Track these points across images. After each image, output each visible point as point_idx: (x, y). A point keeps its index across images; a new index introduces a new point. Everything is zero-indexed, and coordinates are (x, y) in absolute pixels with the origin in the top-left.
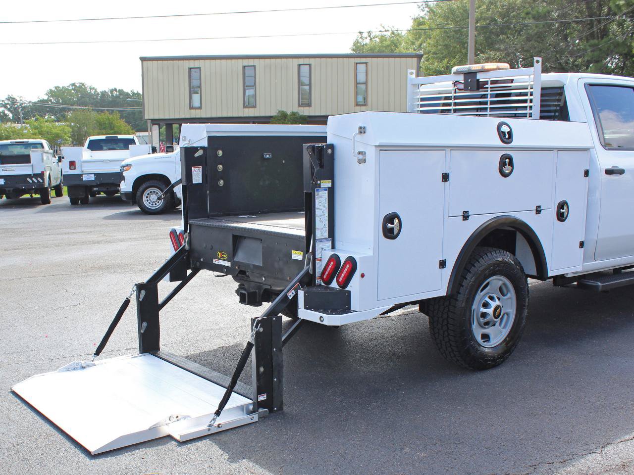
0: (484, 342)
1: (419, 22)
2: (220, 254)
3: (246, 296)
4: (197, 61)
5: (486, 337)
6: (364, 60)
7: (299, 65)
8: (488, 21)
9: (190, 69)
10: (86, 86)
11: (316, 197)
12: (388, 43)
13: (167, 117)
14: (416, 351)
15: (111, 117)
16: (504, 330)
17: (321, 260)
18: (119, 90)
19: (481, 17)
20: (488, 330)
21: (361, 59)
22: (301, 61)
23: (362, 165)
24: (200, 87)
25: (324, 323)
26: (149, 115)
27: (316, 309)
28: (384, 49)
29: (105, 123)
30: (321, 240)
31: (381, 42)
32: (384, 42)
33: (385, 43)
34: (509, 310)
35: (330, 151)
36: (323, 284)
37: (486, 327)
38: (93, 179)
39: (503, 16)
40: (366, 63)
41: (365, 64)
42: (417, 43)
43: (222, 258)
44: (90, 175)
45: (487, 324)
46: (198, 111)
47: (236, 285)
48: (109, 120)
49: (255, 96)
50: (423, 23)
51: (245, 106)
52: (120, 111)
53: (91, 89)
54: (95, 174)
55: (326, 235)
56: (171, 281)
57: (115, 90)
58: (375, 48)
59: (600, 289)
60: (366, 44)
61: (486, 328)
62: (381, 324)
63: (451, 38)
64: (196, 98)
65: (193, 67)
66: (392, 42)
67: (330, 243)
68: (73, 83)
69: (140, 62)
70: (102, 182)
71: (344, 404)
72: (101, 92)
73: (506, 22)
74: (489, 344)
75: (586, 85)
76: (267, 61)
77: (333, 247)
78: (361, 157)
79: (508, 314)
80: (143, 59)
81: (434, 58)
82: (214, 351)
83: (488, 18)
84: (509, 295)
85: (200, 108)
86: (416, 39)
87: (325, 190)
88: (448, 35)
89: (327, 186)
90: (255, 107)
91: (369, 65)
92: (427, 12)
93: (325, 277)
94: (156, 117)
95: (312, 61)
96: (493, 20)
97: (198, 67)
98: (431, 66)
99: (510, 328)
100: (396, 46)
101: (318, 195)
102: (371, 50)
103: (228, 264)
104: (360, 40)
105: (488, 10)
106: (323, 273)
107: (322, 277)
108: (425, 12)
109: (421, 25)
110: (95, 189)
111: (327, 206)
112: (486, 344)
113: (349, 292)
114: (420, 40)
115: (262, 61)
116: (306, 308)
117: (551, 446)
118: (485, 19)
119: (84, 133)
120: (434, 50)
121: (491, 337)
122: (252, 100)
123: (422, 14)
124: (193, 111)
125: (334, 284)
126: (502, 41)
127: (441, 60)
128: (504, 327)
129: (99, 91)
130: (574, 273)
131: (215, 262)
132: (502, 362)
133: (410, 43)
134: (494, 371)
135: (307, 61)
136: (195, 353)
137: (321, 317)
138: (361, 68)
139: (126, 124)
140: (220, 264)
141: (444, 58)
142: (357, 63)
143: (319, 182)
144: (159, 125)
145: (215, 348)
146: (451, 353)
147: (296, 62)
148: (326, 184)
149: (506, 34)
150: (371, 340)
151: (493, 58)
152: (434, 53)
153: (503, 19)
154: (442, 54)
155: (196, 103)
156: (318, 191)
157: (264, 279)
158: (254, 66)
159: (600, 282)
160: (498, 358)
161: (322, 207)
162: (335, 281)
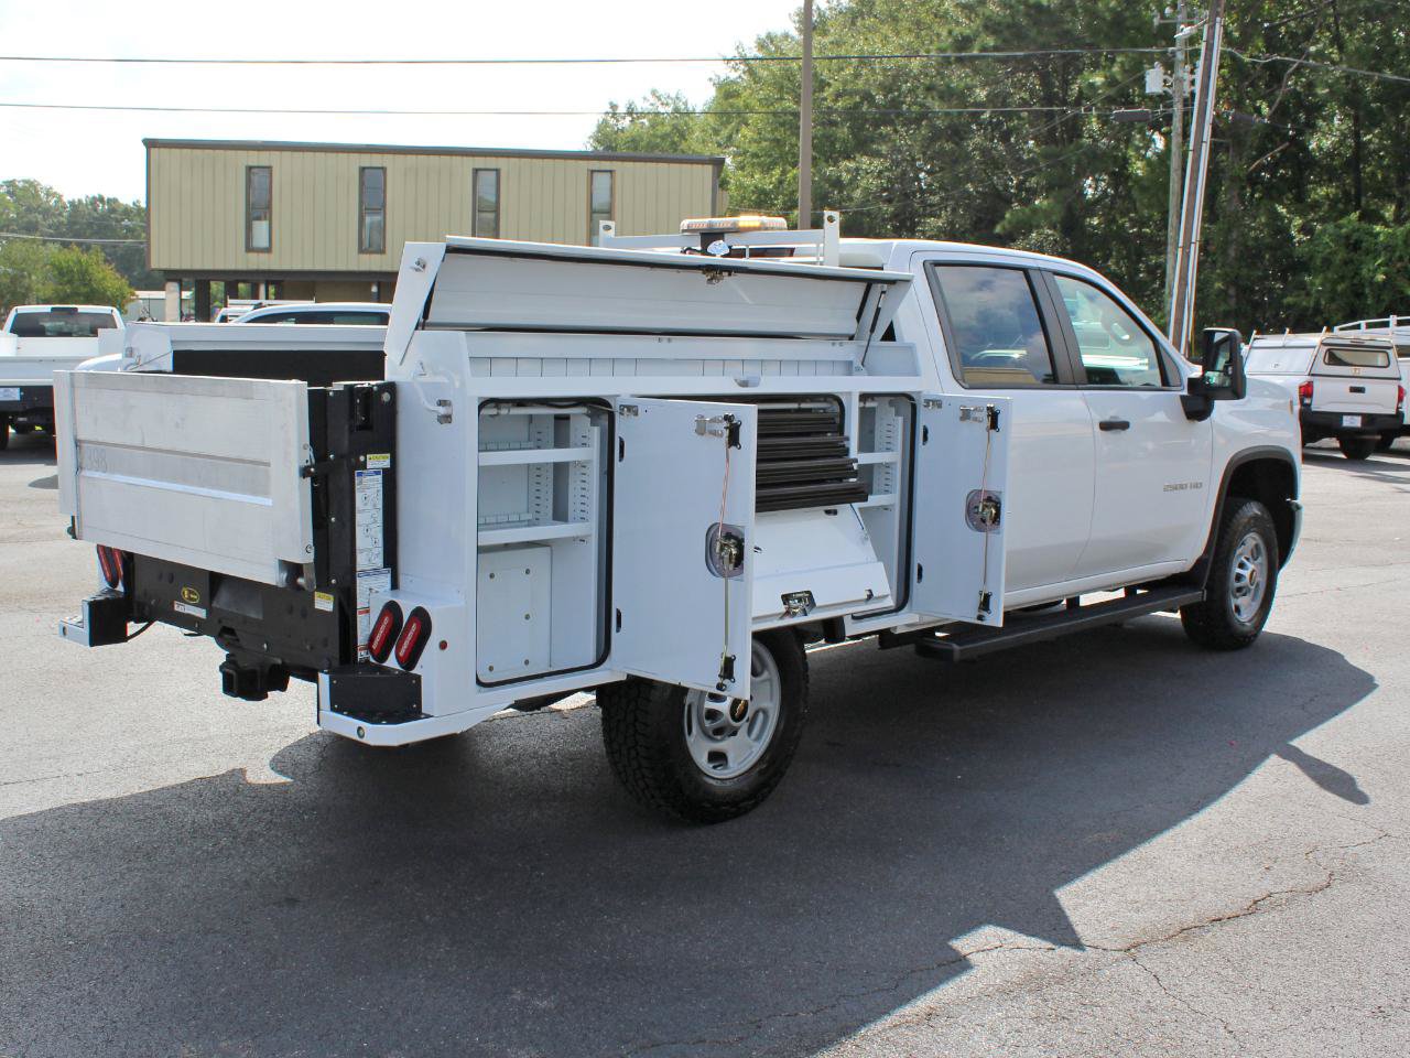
0: (715, 767)
1: (727, 91)
2: (186, 592)
3: (235, 678)
4: (264, 153)
5: (718, 758)
6: (606, 165)
7: (476, 171)
8: (858, 99)
9: (249, 169)
10: (39, 188)
11: (357, 487)
12: (668, 129)
13: (197, 266)
14: (593, 784)
15: (84, 258)
16: (756, 744)
17: (368, 612)
18: (109, 200)
19: (844, 90)
20: (722, 745)
21: (603, 162)
22: (480, 162)
23: (445, 426)
24: (269, 207)
25: (364, 740)
26: (159, 260)
27: (353, 714)
28: (659, 140)
29: (72, 271)
30: (366, 573)
31: (653, 126)
32: (659, 127)
33: (661, 130)
34: (765, 704)
35: (386, 397)
36: (372, 660)
37: (719, 737)
38: (18, 398)
39: (887, 89)
40: (611, 171)
41: (609, 174)
42: (725, 133)
43: (188, 602)
44: (11, 390)
45: (719, 731)
46: (264, 256)
47: (221, 655)
48: (82, 266)
49: (383, 229)
50: (736, 95)
51: (361, 251)
52: (104, 247)
53: (48, 194)
54: (23, 388)
55: (379, 562)
56: (92, 644)
57: (101, 199)
58: (642, 140)
59: (957, 656)
60: (622, 131)
61: (717, 741)
62: (538, 727)
63: (787, 127)
64: (261, 228)
65: (255, 164)
66: (675, 127)
67: (386, 579)
68: (11, 179)
69: (144, 149)
70: (37, 405)
71: (417, 900)
72: (69, 202)
73: (893, 100)
74: (726, 771)
75: (927, 264)
76: (411, 158)
77: (395, 585)
78: (442, 410)
79: (765, 712)
80: (150, 144)
81: (753, 165)
82: (182, 786)
83: (856, 92)
84: (766, 675)
85: (268, 250)
86: (722, 124)
87: (377, 473)
88: (781, 120)
89: (381, 466)
90: (382, 252)
91: (618, 176)
92: (744, 73)
93: (374, 647)
94: (175, 266)
95: (501, 163)
96: (868, 97)
97: (267, 164)
98: (747, 181)
99: (768, 740)
100: (683, 136)
101: (361, 482)
102: (633, 140)
103: (201, 613)
104: (612, 121)
105: (857, 76)
106: (371, 639)
107: (369, 647)
108: (739, 72)
109: (732, 97)
110: (21, 419)
111: (380, 505)
112: (719, 773)
113: (418, 678)
114: (730, 127)
115: (400, 158)
116: (333, 709)
117: (802, 981)
118: (851, 94)
119: (23, 291)
120: (753, 148)
121: (730, 757)
122: (376, 237)
123: (733, 75)
124: (253, 256)
125: (392, 662)
126: (883, 138)
127: (767, 169)
128: (758, 738)
129: (66, 199)
130: (908, 625)
131: (179, 608)
132: (755, 805)
133: (710, 131)
134: (733, 826)
135: (491, 162)
136: (142, 791)
137: (360, 728)
138: (602, 181)
139: (118, 275)
140: (186, 612)
141: (774, 164)
142: (593, 171)
143: (362, 458)
144: (180, 282)
145: (186, 779)
146: (646, 792)
147: (473, 162)
148: (377, 461)
149: (891, 123)
150: (509, 762)
151: (866, 170)
152: (755, 155)
153: (886, 96)
154: (771, 156)
155: (261, 240)
156: (360, 474)
157: (265, 646)
158: (382, 168)
159: (958, 644)
160: (744, 800)
161: (369, 507)
162: (392, 655)
